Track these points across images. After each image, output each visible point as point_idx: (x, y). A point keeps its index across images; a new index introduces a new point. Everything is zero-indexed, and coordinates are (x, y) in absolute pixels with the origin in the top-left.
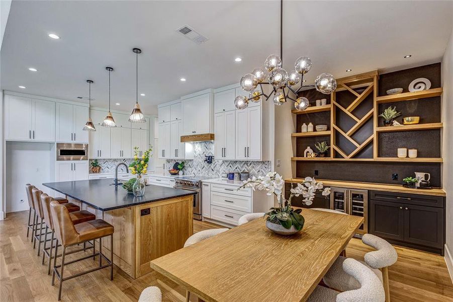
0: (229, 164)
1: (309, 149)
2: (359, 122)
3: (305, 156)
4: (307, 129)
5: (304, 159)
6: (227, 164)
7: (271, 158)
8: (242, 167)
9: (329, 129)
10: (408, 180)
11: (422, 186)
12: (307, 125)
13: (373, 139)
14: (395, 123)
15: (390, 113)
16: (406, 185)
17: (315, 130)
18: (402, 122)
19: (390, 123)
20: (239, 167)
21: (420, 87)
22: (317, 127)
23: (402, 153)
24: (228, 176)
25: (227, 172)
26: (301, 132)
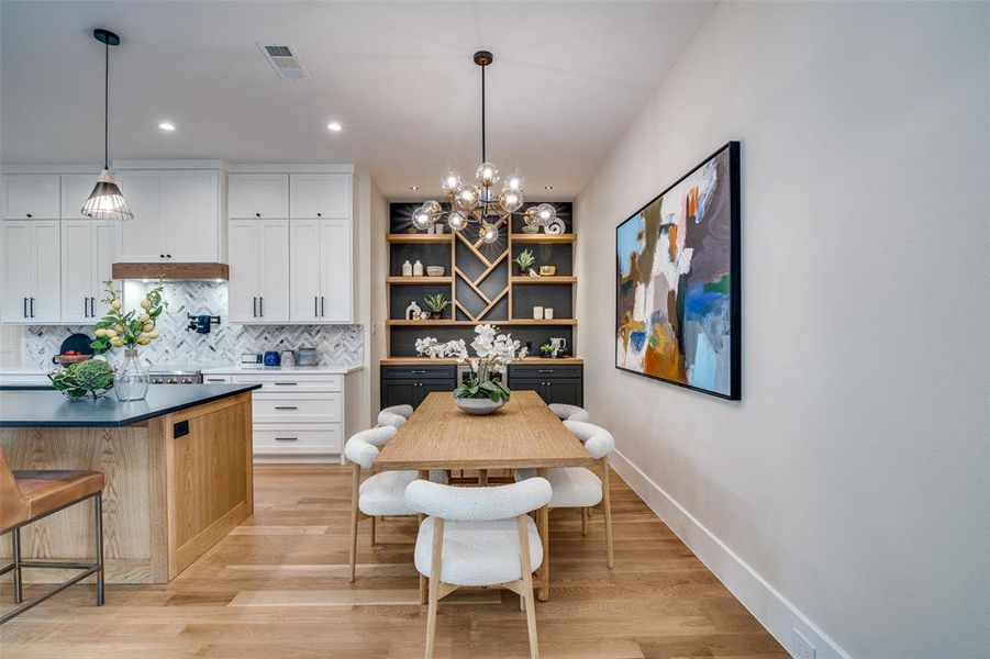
0: (261, 334)
1: (414, 306)
2: (491, 267)
3: (408, 318)
4: (413, 271)
5: (407, 321)
6: (256, 335)
7: (365, 320)
8: (297, 339)
9: (447, 273)
10: (545, 348)
11: (560, 356)
12: (413, 263)
13: (507, 293)
14: (532, 272)
15: (526, 258)
16: (543, 355)
17: (425, 274)
18: (538, 272)
19: (526, 272)
20: (290, 338)
21: (555, 230)
22: (430, 269)
23: (538, 311)
24: (259, 359)
25: (257, 350)
26: (401, 275)
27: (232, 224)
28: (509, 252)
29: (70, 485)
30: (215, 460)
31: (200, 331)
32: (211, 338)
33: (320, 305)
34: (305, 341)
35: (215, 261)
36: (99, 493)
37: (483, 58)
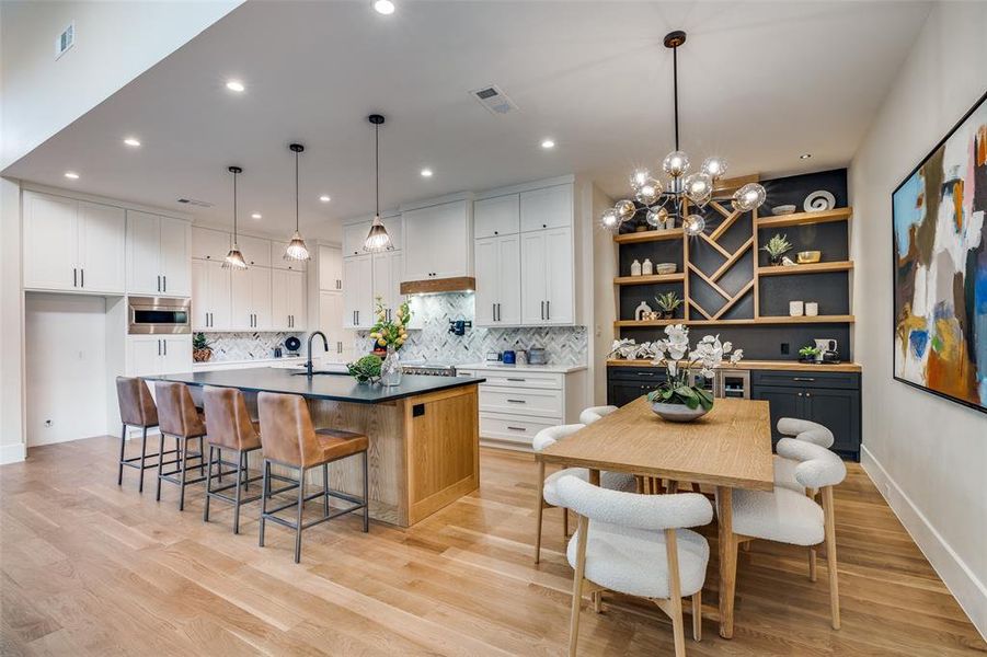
0: (501, 335)
1: (643, 306)
2: (732, 258)
3: (637, 319)
4: (641, 271)
5: (636, 322)
6: (497, 337)
7: (588, 321)
8: (530, 340)
9: (679, 270)
10: (807, 351)
11: (826, 361)
12: (641, 262)
13: (752, 287)
14: (786, 260)
15: (778, 245)
16: (802, 359)
17: (655, 272)
18: (795, 260)
19: (779, 261)
20: (523, 339)
21: (820, 205)
22: (660, 267)
23: (796, 308)
24: (500, 357)
25: (498, 350)
26: (630, 275)
27: (477, 242)
28: (754, 239)
29: (347, 442)
30: (447, 439)
31: (457, 333)
32: (465, 339)
33: (546, 308)
34: (536, 342)
35: (464, 275)
36: (365, 451)
37: (675, 40)
